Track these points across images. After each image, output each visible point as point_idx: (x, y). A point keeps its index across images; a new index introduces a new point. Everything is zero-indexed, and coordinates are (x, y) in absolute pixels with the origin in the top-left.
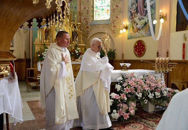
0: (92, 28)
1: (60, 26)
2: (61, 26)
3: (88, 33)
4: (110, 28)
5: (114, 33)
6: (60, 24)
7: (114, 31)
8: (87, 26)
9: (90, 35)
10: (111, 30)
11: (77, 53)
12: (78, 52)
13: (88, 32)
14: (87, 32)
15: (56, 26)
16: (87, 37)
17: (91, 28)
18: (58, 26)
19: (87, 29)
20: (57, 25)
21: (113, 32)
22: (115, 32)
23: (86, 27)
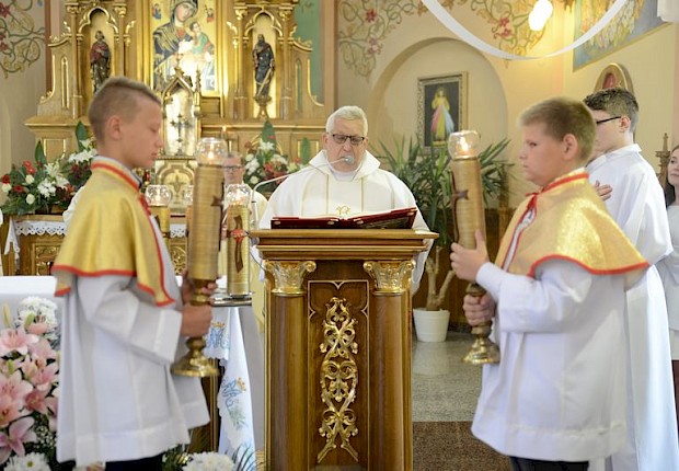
0: (390, 19)
1: (178, 24)
2: (184, 22)
3: (375, 48)
4: (483, 6)
5: (507, 32)
6: (183, 12)
7: (504, 22)
8: (367, 6)
9: (381, 64)
10: (491, 14)
11: (252, 170)
12: (261, 167)
13: (373, 42)
14: (368, 46)
15: (156, 24)
16: (370, 72)
17: (386, 20)
18: (168, 21)
19: (367, 25)
20: (166, 19)
21: (501, 30)
22: (509, 26)
23: (362, 12)
